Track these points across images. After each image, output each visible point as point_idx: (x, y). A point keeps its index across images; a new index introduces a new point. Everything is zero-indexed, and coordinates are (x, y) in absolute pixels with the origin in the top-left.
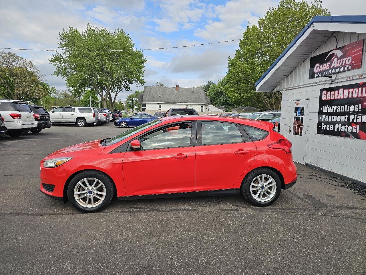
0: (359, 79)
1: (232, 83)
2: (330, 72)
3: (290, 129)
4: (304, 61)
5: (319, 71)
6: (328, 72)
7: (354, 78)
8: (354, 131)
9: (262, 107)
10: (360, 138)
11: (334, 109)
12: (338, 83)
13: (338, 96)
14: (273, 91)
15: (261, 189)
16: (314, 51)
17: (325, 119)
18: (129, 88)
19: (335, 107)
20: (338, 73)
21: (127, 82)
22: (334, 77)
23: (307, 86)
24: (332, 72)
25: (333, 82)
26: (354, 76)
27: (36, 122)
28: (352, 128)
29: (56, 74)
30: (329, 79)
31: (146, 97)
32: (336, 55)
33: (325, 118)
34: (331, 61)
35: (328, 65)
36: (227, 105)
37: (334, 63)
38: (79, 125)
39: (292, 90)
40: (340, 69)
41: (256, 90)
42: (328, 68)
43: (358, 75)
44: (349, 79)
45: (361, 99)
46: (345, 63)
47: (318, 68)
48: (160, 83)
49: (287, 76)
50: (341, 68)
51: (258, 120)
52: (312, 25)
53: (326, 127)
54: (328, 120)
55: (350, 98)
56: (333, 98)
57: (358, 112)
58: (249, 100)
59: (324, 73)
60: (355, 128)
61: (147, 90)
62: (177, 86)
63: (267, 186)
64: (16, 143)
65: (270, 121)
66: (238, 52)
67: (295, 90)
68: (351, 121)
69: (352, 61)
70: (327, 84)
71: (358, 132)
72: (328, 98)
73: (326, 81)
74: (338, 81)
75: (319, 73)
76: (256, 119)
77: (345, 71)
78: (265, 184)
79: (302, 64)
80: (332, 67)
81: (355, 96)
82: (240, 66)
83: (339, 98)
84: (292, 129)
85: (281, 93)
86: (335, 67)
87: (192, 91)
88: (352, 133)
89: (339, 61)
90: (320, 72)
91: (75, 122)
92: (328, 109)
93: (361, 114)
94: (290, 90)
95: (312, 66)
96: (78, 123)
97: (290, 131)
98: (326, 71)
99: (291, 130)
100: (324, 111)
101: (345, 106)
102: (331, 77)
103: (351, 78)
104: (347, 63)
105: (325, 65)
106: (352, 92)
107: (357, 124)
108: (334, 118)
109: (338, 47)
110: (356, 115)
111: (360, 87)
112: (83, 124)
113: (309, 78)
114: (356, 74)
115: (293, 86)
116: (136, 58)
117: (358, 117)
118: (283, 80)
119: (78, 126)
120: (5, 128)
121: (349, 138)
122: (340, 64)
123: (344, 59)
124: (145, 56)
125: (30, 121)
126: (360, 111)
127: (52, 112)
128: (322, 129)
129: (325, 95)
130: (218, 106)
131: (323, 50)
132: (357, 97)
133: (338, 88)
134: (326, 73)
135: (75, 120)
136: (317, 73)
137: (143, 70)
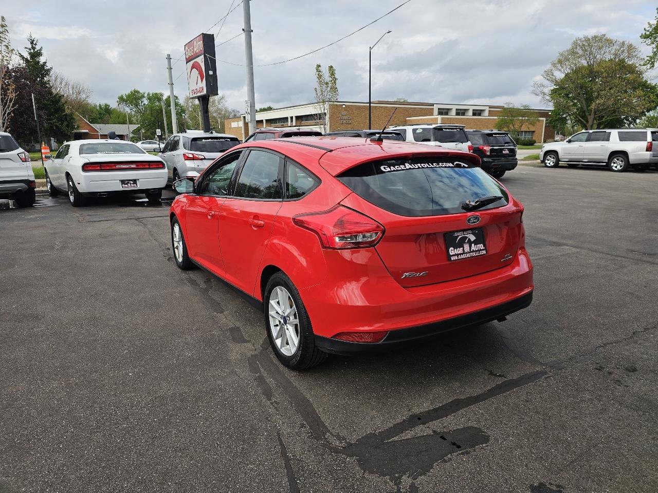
29: (650, 61)
38: (614, 168)
91: (607, 161)
96: (612, 164)
112: (621, 166)
119: (610, 169)
127: (567, 141)
135: (605, 157)
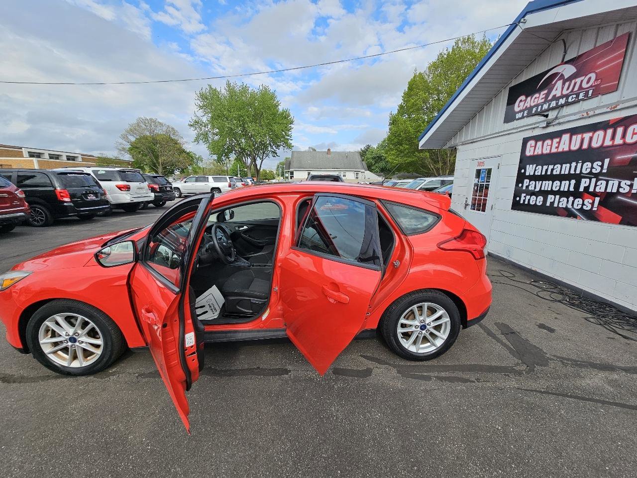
0: (609, 112)
1: (393, 144)
2: (545, 107)
3: (466, 201)
4: (496, 95)
5: (524, 108)
6: (542, 108)
7: (597, 112)
8: (587, 207)
9: (426, 173)
10: (598, 220)
11: (547, 170)
12: (559, 124)
13: (557, 148)
14: (444, 148)
15: (419, 329)
16: (517, 76)
17: (527, 187)
18: (276, 153)
19: (551, 167)
20: (562, 106)
21: (274, 147)
22: (552, 115)
23: (500, 136)
24: (551, 106)
25: (550, 123)
26: (598, 108)
27: (153, 195)
28: (583, 201)
29: (197, 140)
30: (543, 118)
31: (295, 164)
32: (562, 75)
33: (529, 185)
34: (549, 87)
35: (543, 94)
36: (386, 172)
37: (557, 90)
39: (474, 144)
40: (567, 99)
41: (420, 147)
42: (543, 100)
43: (607, 106)
44: (585, 115)
45: (609, 149)
46: (581, 87)
47: (522, 104)
48: (312, 148)
49: (467, 123)
50: (570, 98)
51: (419, 189)
52: (522, 20)
53: (529, 200)
54: (533, 189)
55: (585, 150)
56: (548, 151)
57: (600, 173)
58: (411, 165)
59: (534, 109)
60: (591, 201)
61: (295, 155)
62: (329, 150)
63: (432, 324)
64: (123, 220)
65: (437, 191)
66: (401, 107)
67: (478, 143)
68: (581, 189)
69: (596, 80)
70: (536, 130)
71: (595, 209)
72: (538, 151)
73: (535, 124)
74: (561, 120)
75: (523, 111)
76: (417, 189)
77: (578, 101)
78: (428, 320)
79: (493, 101)
80: (550, 98)
81: (595, 145)
82: (402, 124)
83: (560, 150)
84: (470, 202)
85: (456, 148)
86: (557, 96)
87: (346, 156)
88: (581, 210)
89: (567, 84)
90: (526, 108)
92: (535, 170)
93: (608, 177)
94: (471, 144)
95: (511, 101)
97: (467, 205)
98: (537, 106)
99: (467, 203)
100: (527, 174)
101: (570, 163)
102: (547, 116)
103: (591, 113)
104: (585, 85)
105: (537, 95)
106: (591, 138)
107: (594, 194)
108: (547, 185)
109: (565, 61)
110: (594, 180)
111: (610, 127)
113: (504, 122)
114: (602, 104)
115: (475, 137)
116: (282, 119)
117: (599, 183)
118: (460, 129)
120: (107, 202)
121: (576, 220)
122: (568, 89)
123: (578, 80)
124: (292, 116)
125: (144, 193)
126: (604, 171)
127: (184, 182)
128: (522, 202)
129: (531, 147)
130: (376, 173)
131: (535, 70)
132: (602, 146)
133: (559, 134)
134: (537, 109)
136: (520, 111)
137: (290, 133)
